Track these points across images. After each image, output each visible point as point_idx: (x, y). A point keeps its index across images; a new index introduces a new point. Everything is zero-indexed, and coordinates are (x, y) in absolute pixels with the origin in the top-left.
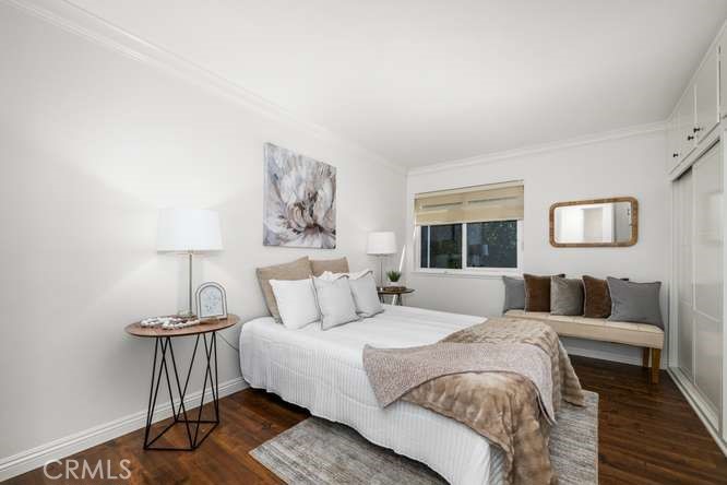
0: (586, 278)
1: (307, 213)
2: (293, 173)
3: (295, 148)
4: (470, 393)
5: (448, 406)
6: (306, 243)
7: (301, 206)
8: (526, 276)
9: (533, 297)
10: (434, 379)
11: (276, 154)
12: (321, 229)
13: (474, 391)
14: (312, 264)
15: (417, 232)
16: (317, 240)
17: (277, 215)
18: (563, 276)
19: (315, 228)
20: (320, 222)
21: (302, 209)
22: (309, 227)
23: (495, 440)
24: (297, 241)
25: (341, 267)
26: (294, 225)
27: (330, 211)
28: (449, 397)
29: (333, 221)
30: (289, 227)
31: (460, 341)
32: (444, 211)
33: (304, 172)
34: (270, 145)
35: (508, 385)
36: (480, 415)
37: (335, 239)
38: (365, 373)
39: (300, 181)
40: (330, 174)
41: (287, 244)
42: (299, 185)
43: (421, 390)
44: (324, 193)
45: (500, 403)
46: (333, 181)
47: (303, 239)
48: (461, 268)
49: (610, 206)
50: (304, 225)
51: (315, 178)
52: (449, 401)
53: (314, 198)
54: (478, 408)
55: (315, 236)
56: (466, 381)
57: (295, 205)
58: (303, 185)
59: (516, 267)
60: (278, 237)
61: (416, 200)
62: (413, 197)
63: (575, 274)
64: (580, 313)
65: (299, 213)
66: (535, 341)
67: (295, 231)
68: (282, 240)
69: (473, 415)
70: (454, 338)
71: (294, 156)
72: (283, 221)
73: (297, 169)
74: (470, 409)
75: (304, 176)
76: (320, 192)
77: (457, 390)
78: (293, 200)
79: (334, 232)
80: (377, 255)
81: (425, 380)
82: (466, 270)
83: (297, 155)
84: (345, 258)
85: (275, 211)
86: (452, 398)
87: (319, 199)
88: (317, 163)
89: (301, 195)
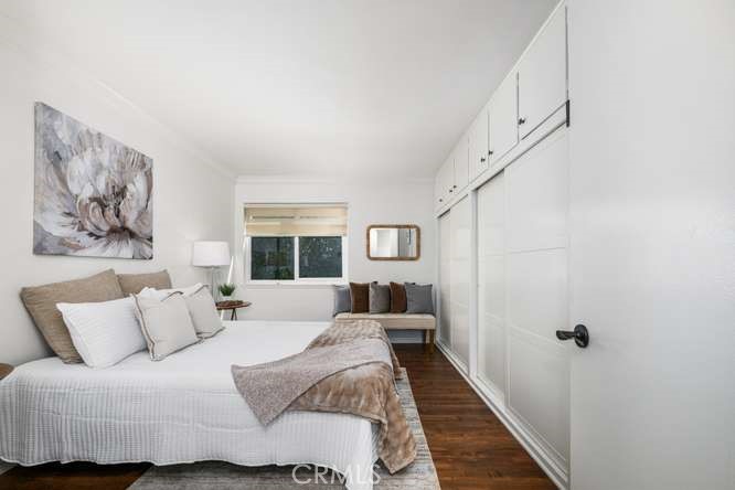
0: (392, 284)
1: (110, 212)
2: (88, 155)
3: (90, 121)
4: (353, 386)
5: (334, 403)
6: (110, 252)
7: (101, 202)
8: (351, 284)
9: (356, 301)
10: (319, 382)
11: (57, 123)
12: (132, 235)
13: (355, 383)
14: (120, 279)
15: (247, 243)
16: (127, 249)
17: (59, 211)
18: (376, 283)
19: (122, 232)
20: (130, 224)
21: (103, 206)
22: (113, 231)
23: (377, 417)
24: (96, 249)
25: (162, 281)
26: (90, 227)
27: (144, 213)
28: (334, 395)
29: (150, 225)
30: (82, 229)
31: (323, 345)
32: (277, 223)
33: (106, 158)
34: (46, 108)
35: (379, 371)
36: (362, 402)
37: (151, 247)
38: (239, 395)
39: (99, 168)
40: (144, 165)
41: (79, 253)
42: (97, 173)
43: (307, 395)
44: (137, 187)
45: (376, 386)
46: (149, 177)
47: (105, 246)
48: (293, 279)
49: (396, 230)
50: (106, 228)
51: (123, 167)
52: (336, 397)
53: (121, 193)
54: (360, 396)
55: (124, 242)
56: (348, 377)
57: (93, 199)
58: (105, 173)
59: (341, 276)
60: (62, 242)
61: (245, 209)
62: (243, 206)
63: (384, 282)
64: (388, 310)
65: (98, 211)
66: (378, 335)
67: (91, 234)
68: (70, 246)
69: (358, 403)
70: (317, 343)
71: (88, 132)
72: (71, 219)
73: (94, 150)
74: (353, 400)
75: (106, 163)
76: (130, 187)
77: (342, 387)
78: (87, 193)
79: (151, 239)
80: (207, 267)
81: (310, 385)
82: (298, 281)
83: (94, 133)
84: (165, 271)
85: (56, 205)
86: (338, 395)
87: (128, 196)
88: (126, 149)
89: (101, 188)
